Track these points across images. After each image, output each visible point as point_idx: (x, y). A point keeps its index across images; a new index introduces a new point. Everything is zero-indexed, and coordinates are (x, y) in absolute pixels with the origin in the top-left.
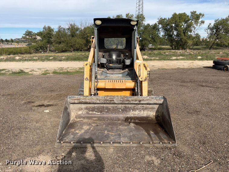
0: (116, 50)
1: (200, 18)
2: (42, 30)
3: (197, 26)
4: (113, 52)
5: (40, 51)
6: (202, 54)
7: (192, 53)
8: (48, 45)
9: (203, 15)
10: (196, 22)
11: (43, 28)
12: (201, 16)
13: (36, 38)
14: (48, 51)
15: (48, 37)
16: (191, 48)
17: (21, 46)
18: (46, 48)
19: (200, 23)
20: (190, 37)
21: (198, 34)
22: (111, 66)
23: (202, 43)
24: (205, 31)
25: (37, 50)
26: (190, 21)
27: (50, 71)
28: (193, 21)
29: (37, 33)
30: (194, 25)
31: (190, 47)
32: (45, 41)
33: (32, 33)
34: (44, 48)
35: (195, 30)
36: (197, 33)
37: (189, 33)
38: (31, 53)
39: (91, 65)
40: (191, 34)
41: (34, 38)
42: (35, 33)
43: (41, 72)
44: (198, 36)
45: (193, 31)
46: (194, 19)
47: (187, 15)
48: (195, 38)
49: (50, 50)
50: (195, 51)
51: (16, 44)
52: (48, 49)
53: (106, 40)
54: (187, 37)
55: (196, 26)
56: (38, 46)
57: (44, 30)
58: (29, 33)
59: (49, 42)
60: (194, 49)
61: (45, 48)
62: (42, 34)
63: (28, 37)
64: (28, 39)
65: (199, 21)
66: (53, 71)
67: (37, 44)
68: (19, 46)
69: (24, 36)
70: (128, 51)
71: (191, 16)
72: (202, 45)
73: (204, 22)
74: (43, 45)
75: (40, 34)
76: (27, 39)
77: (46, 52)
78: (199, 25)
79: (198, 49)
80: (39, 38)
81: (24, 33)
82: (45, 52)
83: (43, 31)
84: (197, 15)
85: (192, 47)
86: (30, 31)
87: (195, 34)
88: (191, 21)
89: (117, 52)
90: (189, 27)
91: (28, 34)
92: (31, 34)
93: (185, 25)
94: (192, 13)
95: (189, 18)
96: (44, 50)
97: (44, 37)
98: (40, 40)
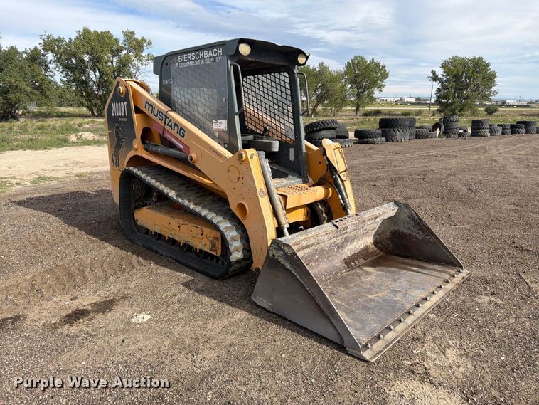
1: (145, 48)
3: (141, 64)
9: (150, 43)
10: (139, 56)
12: (145, 45)
19: (147, 58)
26: (125, 52)
28: (131, 54)
35: (138, 74)
46: (133, 49)
47: (115, 37)
55: (139, 65)
65: (143, 54)
71: (125, 41)
78: (144, 62)
84: (136, 40)
88: (127, 53)
90: (125, 66)
93: (115, 60)
94: (126, 34)
95: (120, 44)
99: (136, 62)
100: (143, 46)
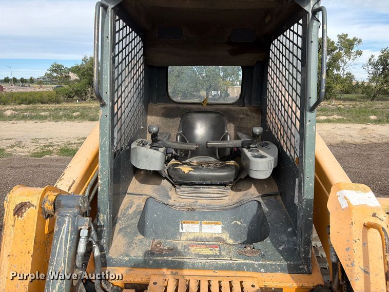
0: (209, 108)
1: (355, 46)
2: (79, 64)
3: (349, 59)
4: (195, 115)
5: (75, 98)
6: (360, 108)
7: (341, 106)
8: (89, 89)
9: (360, 41)
10: (348, 53)
11: (83, 60)
12: (356, 43)
13: (69, 77)
14: (89, 99)
15: (90, 75)
16: (337, 97)
17: (45, 90)
18: (86, 94)
19: (355, 54)
20: (338, 78)
21: (350, 74)
22: (188, 176)
23: (356, 90)
24: (364, 68)
25: (70, 97)
26: (337, 51)
27: (55, 147)
28: (341, 52)
29: (72, 67)
30: (344, 58)
31: (335, 96)
32: (85, 81)
33: (63, 68)
34: (81, 93)
35: (345, 66)
36: (348, 71)
37: (335, 72)
38: (58, 102)
39: (48, 207)
40: (339, 73)
41: (66, 77)
42: (67, 68)
43: (34, 148)
44: (350, 77)
45: (341, 68)
46: (344, 47)
47: (331, 41)
48: (346, 80)
49: (92, 97)
50: (347, 104)
51: (36, 86)
52: (89, 95)
53: (173, 71)
54: (332, 78)
55: (347, 60)
56: (71, 90)
57: (84, 64)
58: (57, 68)
59: (91, 84)
60: (345, 100)
61: (84, 94)
62: (79, 69)
63: (55, 74)
64: (56, 77)
65: (353, 51)
66: (62, 145)
67: (70, 86)
68: (41, 90)
69: (49, 72)
70: (251, 111)
71: (339, 42)
72: (356, 93)
73: (361, 54)
74: (79, 89)
75: (76, 70)
76: (54, 77)
77: (85, 100)
78: (352, 57)
79: (351, 100)
80: (73, 76)
81: (49, 67)
82: (82, 99)
83: (82, 65)
84: (348, 40)
85: (339, 96)
86: (60, 64)
87: (345, 73)
88: (339, 51)
89: (213, 115)
90: (335, 61)
91: (56, 70)
92: (60, 70)
93: (328, 57)
94: (340, 37)
95: (335, 45)
96: (82, 96)
97: (83, 74)
98: (76, 80)
99: (345, 58)
100: (353, 45)
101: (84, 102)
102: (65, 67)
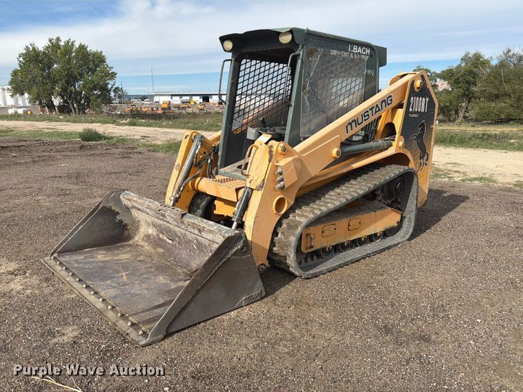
2: (456, 65)
8: (464, 104)
11: (462, 59)
13: (436, 86)
14: (459, 120)
15: (467, 82)
18: (457, 112)
29: (443, 72)
32: (458, 91)
34: (449, 111)
42: (434, 73)
49: (465, 117)
52: (461, 114)
57: (463, 64)
59: (469, 96)
61: (454, 113)
62: (453, 74)
74: (448, 104)
75: (448, 75)
77: (454, 121)
80: (443, 85)
83: (459, 66)
96: (450, 115)
97: (457, 82)
98: (445, 91)
101: (451, 124)
102: (432, 71)
